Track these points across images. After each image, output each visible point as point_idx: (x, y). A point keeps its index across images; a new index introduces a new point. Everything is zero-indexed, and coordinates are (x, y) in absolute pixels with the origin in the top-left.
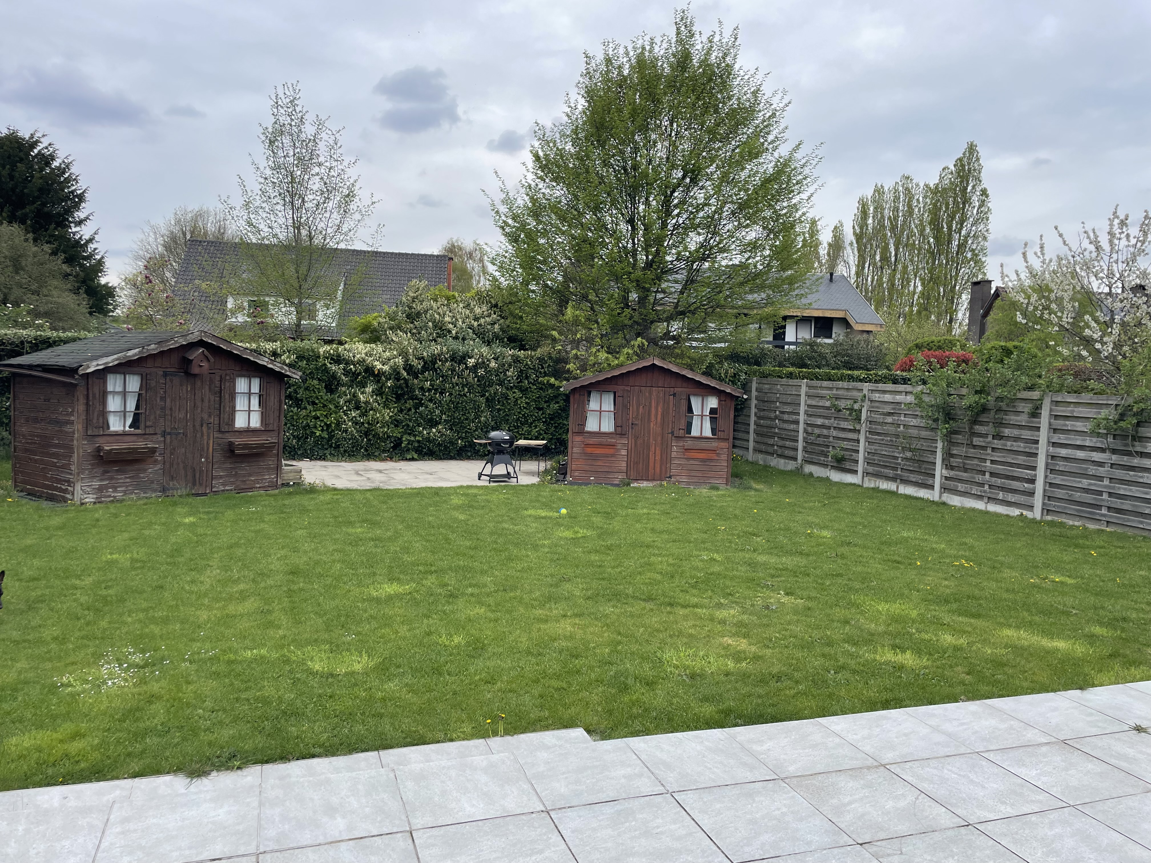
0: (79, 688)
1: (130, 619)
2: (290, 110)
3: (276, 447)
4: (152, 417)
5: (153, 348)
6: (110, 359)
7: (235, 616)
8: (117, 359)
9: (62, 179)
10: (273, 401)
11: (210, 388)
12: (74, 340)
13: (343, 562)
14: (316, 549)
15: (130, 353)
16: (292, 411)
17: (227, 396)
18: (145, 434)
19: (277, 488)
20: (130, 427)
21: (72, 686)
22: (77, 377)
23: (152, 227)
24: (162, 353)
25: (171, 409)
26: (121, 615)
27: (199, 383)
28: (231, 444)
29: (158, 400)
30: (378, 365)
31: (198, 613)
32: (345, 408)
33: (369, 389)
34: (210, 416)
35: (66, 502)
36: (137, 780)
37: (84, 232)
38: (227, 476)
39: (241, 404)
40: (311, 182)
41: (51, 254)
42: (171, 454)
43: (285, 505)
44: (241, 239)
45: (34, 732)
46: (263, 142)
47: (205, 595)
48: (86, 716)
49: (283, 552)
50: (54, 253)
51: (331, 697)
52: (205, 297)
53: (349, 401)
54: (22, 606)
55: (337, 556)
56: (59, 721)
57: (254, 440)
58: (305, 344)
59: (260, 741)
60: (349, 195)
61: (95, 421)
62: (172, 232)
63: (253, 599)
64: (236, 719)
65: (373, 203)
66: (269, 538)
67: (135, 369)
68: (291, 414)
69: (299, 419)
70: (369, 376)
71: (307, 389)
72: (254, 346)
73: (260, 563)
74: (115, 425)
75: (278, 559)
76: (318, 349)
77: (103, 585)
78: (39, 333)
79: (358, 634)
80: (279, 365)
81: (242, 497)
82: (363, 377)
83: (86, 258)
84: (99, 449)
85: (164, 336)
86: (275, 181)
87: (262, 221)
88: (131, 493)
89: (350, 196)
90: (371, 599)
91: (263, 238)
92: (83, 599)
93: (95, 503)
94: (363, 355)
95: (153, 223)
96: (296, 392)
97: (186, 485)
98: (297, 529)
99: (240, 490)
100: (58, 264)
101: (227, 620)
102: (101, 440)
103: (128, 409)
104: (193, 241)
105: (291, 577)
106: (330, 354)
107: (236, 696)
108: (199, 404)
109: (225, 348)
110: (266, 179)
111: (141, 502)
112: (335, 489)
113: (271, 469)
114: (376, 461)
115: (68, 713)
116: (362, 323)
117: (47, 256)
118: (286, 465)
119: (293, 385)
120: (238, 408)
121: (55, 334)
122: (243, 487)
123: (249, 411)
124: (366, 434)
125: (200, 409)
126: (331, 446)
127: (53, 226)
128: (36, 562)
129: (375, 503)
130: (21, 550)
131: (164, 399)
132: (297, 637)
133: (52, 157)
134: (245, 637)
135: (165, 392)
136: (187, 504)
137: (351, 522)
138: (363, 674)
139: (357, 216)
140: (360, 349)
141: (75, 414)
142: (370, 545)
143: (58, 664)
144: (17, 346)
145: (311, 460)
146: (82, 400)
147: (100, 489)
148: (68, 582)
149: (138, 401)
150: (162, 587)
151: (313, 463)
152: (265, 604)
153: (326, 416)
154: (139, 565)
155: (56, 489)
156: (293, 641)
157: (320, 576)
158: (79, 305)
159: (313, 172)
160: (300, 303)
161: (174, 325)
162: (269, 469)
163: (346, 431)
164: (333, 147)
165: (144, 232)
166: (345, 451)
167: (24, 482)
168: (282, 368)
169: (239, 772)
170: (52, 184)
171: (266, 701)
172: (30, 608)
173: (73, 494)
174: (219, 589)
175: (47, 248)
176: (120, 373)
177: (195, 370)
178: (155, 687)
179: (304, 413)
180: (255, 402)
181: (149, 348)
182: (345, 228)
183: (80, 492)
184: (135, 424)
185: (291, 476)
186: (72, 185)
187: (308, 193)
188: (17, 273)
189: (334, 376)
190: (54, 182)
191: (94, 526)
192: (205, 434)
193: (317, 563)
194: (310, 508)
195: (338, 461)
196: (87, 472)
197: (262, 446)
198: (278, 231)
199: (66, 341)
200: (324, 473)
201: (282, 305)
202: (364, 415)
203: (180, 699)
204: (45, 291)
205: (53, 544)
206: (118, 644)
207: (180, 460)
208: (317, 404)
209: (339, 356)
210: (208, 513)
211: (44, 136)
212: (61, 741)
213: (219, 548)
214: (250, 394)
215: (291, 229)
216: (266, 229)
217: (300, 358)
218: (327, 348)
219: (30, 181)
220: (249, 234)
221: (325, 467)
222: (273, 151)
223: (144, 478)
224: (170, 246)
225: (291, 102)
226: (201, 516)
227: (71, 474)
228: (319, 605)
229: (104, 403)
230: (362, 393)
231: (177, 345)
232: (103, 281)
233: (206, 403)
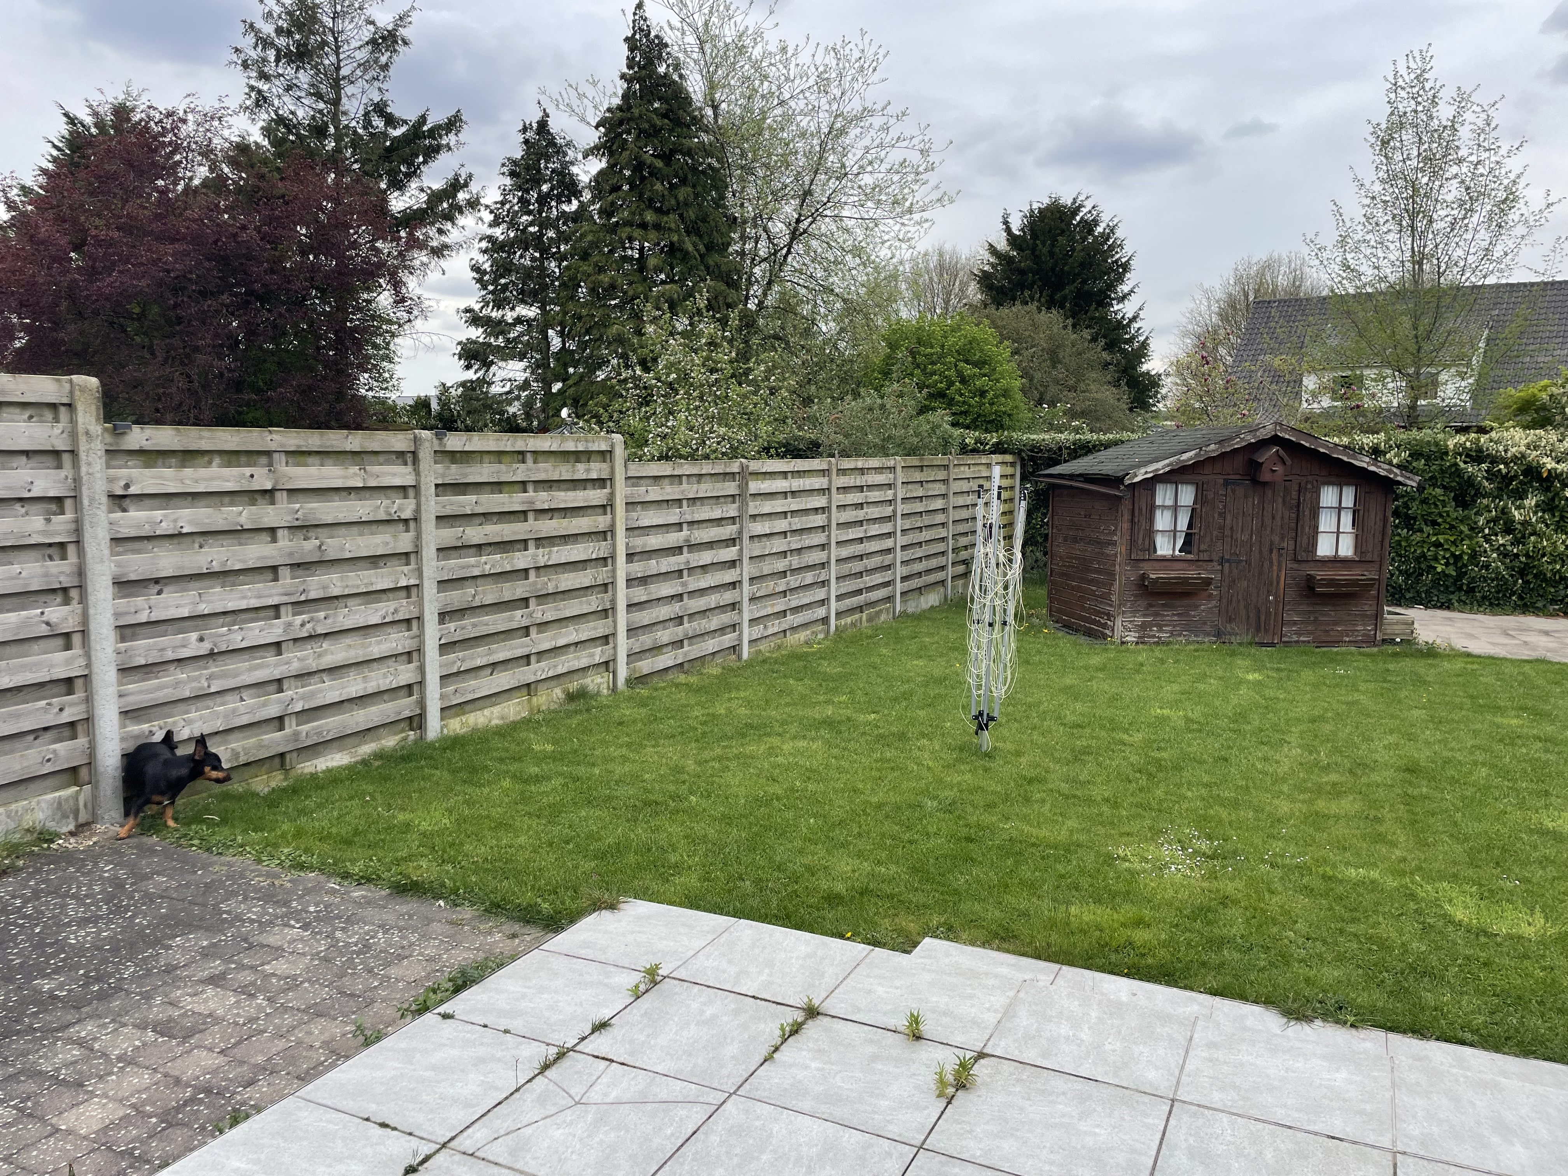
0: (1137, 866)
1: (1189, 794)
2: (1415, 90)
3: (1376, 586)
4: (1208, 539)
5: (1213, 449)
6: (1160, 465)
7: (1327, 817)
8: (1168, 465)
9: (1106, 247)
10: (1373, 519)
11: (1284, 500)
12: (1116, 443)
13: (1493, 766)
14: (1444, 742)
15: (1185, 457)
16: (1399, 535)
17: (1307, 513)
18: (1198, 561)
19: (1375, 645)
20: (1180, 551)
21: (1129, 861)
22: (1122, 487)
23: (1206, 291)
24: (1223, 454)
25: (1232, 528)
26: (1179, 786)
27: (1269, 493)
28: (1310, 578)
29: (1216, 515)
30: (1549, 464)
31: (1276, 802)
32: (1487, 531)
33: (1530, 501)
34: (1282, 539)
35: (1105, 639)
36: (1217, 999)
37: (1127, 309)
38: (1302, 622)
39: (1326, 522)
40: (1444, 191)
41: (1090, 341)
42: (1230, 587)
43: (1388, 670)
44: (1332, 291)
45: (1092, 906)
46: (1372, 146)
47: (1284, 780)
48: (1149, 902)
49: (1392, 739)
50: (1094, 339)
51: (1485, 964)
52: (1277, 377)
53: (1495, 520)
54: (1068, 755)
55: (1480, 756)
56: (1118, 900)
57: (1343, 575)
58: (1425, 435)
59: (1380, 999)
60: (1506, 199)
61: (1140, 542)
62: (1231, 295)
63: (1351, 798)
64: (1341, 958)
65: (1548, 206)
66: (1368, 716)
67: (1190, 477)
68: (1397, 538)
69: (1410, 546)
70: (1531, 482)
71: (1424, 501)
72: (1345, 440)
73: (1358, 749)
74: (1164, 547)
75: (1385, 747)
76: (1445, 441)
77: (1155, 746)
78: (1078, 436)
79: (1524, 880)
80: (1387, 467)
81: (1324, 653)
82: (1521, 482)
83: (1130, 341)
84: (1143, 577)
85: (1226, 433)
86: (1388, 198)
87: (1364, 260)
88: (1180, 635)
89: (1510, 200)
90: (1544, 832)
91: (1365, 285)
92: (1134, 759)
93: (1137, 643)
94: (1523, 448)
95: (1206, 286)
96: (1406, 506)
97: (1248, 630)
98: (1410, 708)
99: (1321, 644)
100: (1099, 353)
101: (1318, 820)
102: (1146, 566)
103: (1178, 529)
104: (1259, 303)
105: (1407, 776)
106: (1465, 448)
107: (1339, 926)
108: (1268, 521)
109: (1307, 445)
110: (1373, 198)
111: (1192, 647)
112: (1469, 655)
113: (1366, 616)
114: (1538, 615)
115: (1128, 893)
116: (1519, 398)
117: (1086, 344)
118: (1390, 613)
119: (1403, 496)
120: (1321, 528)
121: (1095, 438)
122: (1324, 639)
123: (1338, 533)
124: (1522, 573)
125: (1269, 529)
126: (1460, 589)
127: (1094, 305)
128: (1078, 706)
129: (1540, 682)
130: (1060, 690)
131: (1222, 515)
132: (1423, 865)
133: (1096, 222)
134: (1345, 849)
135: (1225, 507)
136: (1249, 655)
137: (1499, 708)
138: (1538, 943)
139: (1520, 230)
140: (1517, 438)
141: (1119, 534)
142: (1535, 747)
143: (1113, 832)
144: (1055, 453)
145: (1427, 607)
146: (1127, 516)
147: (1143, 627)
148: (1114, 735)
149: (1191, 517)
150: (1226, 760)
151: (1430, 612)
152: (1370, 808)
153: (1454, 543)
154: (1195, 726)
155: (1094, 622)
156: (1419, 869)
157: (1453, 781)
158: (1119, 400)
159: (1448, 175)
160: (1418, 373)
161: (1235, 418)
162: (1364, 616)
163: (1487, 567)
164: (1483, 130)
165: (1194, 300)
166: (1484, 598)
167: (1060, 611)
168: (1390, 471)
169: (1353, 1031)
170: (1095, 255)
171: (1384, 945)
172: (1076, 759)
173: (1113, 630)
174: (1301, 775)
175: (1087, 334)
176: (1171, 482)
177: (1265, 476)
178: (1230, 887)
179: (1417, 537)
180: (1347, 519)
181: (1208, 449)
182: (1498, 252)
183: (1121, 628)
184: (1187, 546)
185: (1397, 629)
186: (1117, 253)
187: (1439, 207)
188: (1054, 367)
189: (1470, 482)
190: (1098, 251)
191: (1138, 671)
192: (1275, 563)
193: (1447, 762)
194: (1429, 679)
195: (1471, 611)
196: (1129, 604)
197: (1354, 583)
198: (1388, 271)
199: (1107, 446)
200: (1448, 629)
201: (1389, 380)
202: (1519, 543)
203: (1264, 911)
204: (1082, 386)
205: (1095, 687)
206: (1178, 821)
207: (1240, 597)
208: (1439, 525)
209: (1480, 450)
210: (1278, 670)
211: (1087, 198)
212: (1123, 925)
213: (1298, 720)
214: (1340, 509)
215: (1408, 265)
216: (1370, 272)
217: (1416, 455)
218: (1461, 438)
219: (1071, 256)
220: (1344, 282)
221: (1450, 619)
222: (1386, 157)
223: (1194, 616)
224: (1227, 314)
225: (1417, 78)
226: (1270, 673)
227: (1111, 606)
228: (1455, 824)
229: (1151, 520)
230: (1518, 508)
231: (1244, 444)
232: (1145, 368)
233: (1278, 521)
